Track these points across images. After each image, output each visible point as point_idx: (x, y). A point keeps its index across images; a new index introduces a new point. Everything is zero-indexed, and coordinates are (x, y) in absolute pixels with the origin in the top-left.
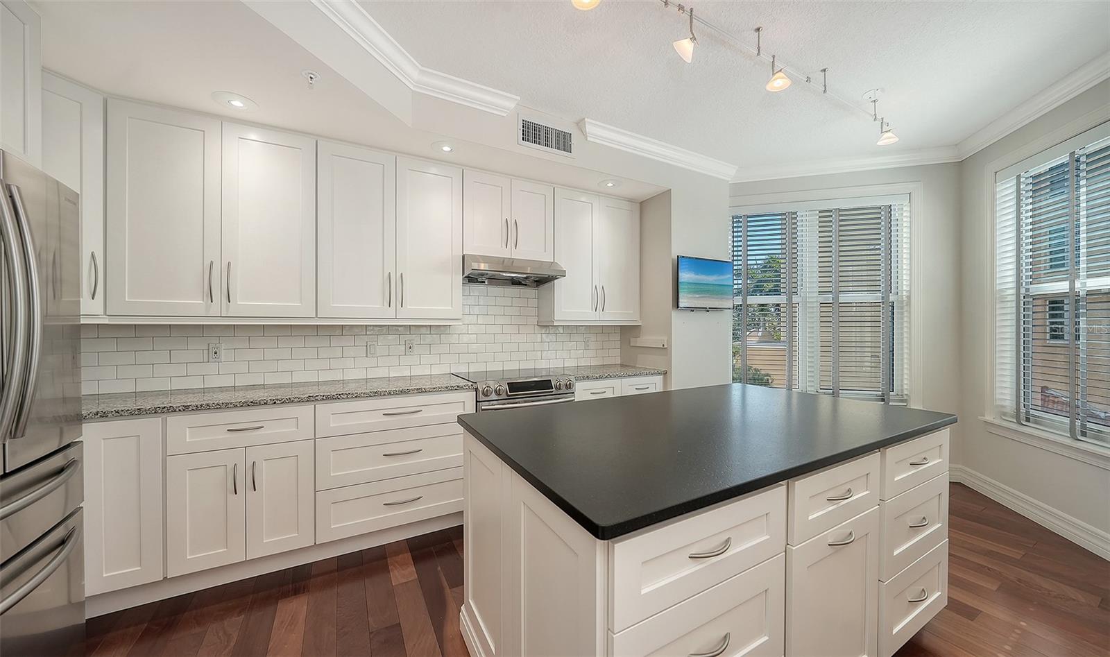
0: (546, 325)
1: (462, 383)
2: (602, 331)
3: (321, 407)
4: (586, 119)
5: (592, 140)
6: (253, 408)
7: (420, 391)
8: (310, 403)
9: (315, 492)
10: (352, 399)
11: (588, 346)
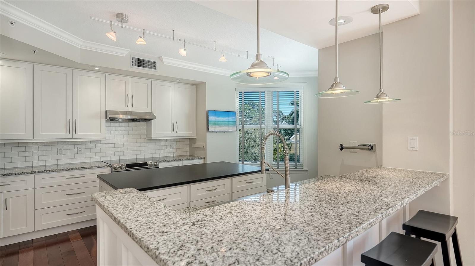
0: (149, 139)
1: (104, 164)
2: (180, 141)
3: (38, 176)
4: (162, 57)
5: (166, 64)
6: (6, 177)
7: (84, 168)
8: (32, 174)
9: (34, 210)
10: (52, 172)
11: (172, 147)
